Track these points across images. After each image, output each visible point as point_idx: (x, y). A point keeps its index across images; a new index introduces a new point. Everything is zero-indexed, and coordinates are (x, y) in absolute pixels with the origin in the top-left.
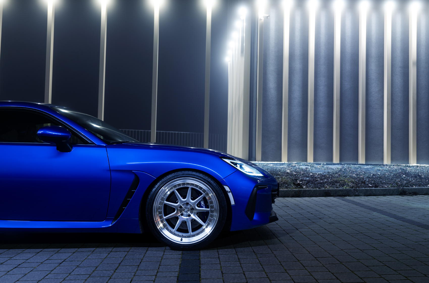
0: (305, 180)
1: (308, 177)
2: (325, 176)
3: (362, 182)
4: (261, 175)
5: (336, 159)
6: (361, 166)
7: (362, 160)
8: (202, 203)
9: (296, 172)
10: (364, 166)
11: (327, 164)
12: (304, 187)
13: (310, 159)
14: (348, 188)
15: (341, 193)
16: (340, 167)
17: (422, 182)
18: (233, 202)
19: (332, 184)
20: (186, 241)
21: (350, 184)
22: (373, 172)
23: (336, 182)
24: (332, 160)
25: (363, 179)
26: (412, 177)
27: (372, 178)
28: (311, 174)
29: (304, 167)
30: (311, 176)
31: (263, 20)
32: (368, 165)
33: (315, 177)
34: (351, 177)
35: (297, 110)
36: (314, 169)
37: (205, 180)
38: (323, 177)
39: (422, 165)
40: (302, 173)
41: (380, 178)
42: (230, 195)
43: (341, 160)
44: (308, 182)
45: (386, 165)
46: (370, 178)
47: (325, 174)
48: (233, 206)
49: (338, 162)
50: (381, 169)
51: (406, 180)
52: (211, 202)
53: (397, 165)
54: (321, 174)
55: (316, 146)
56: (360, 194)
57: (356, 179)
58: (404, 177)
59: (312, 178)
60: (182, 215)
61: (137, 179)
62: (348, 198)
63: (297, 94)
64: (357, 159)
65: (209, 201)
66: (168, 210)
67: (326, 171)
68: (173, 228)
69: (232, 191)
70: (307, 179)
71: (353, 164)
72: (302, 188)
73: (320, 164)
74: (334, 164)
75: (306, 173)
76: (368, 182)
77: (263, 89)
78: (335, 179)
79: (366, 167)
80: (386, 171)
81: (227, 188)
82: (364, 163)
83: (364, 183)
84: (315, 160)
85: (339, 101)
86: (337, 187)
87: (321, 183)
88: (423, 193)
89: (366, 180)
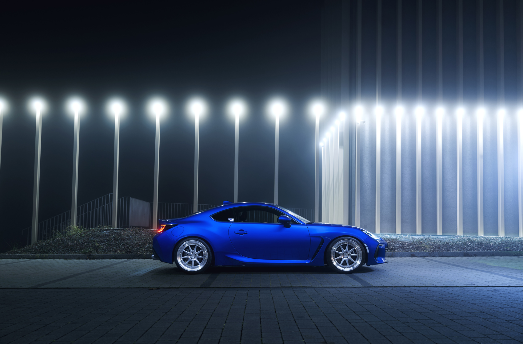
0: (396, 247)
1: (398, 244)
2: (411, 243)
3: (438, 248)
4: (380, 239)
5: (419, 231)
6: (438, 236)
7: (439, 232)
8: (353, 252)
9: (389, 241)
10: (440, 237)
11: (412, 235)
12: (396, 251)
13: (398, 231)
14: (427, 251)
15: (422, 255)
16: (422, 237)
17: (483, 248)
18: (368, 252)
19: (416, 249)
20: (346, 269)
21: (429, 249)
22: (447, 241)
23: (419, 247)
24: (416, 232)
25: (439, 246)
26: (476, 244)
27: (446, 245)
28: (400, 242)
29: (394, 237)
30: (400, 243)
31: (360, 124)
32: (444, 236)
33: (404, 245)
34: (431, 244)
35: (387, 193)
36: (402, 239)
37: (355, 241)
38: (409, 244)
39: (486, 236)
40: (394, 241)
41: (452, 245)
42: (367, 248)
43: (423, 232)
44: (399, 247)
45: (458, 236)
46: (444, 245)
47: (410, 242)
48: (369, 253)
49: (421, 234)
50: (453, 239)
51: (470, 247)
52: (358, 252)
53: (467, 236)
54: (408, 242)
55: (402, 221)
56: (436, 256)
57: (434, 246)
58: (470, 245)
59: (401, 245)
60: (344, 257)
61: (323, 241)
62: (427, 258)
63: (387, 180)
64: (436, 232)
65: (357, 251)
66: (337, 255)
67: (412, 240)
68: (340, 264)
69: (368, 246)
70: (398, 245)
71: (432, 235)
72: (395, 251)
73: (407, 235)
74: (417, 235)
75: (396, 241)
76: (442, 248)
77: (360, 177)
78: (418, 246)
79: (442, 237)
80: (457, 240)
81: (366, 245)
82: (441, 234)
83: (439, 248)
84: (402, 232)
85: (421, 186)
86: (420, 251)
87: (408, 249)
88: (481, 255)
89: (441, 247)
